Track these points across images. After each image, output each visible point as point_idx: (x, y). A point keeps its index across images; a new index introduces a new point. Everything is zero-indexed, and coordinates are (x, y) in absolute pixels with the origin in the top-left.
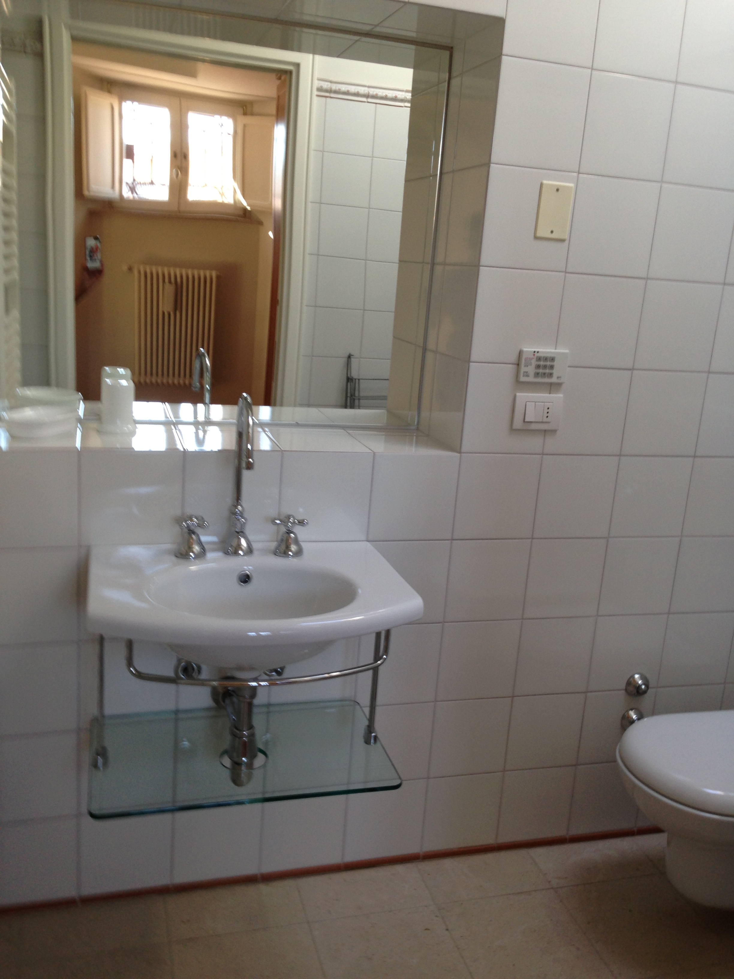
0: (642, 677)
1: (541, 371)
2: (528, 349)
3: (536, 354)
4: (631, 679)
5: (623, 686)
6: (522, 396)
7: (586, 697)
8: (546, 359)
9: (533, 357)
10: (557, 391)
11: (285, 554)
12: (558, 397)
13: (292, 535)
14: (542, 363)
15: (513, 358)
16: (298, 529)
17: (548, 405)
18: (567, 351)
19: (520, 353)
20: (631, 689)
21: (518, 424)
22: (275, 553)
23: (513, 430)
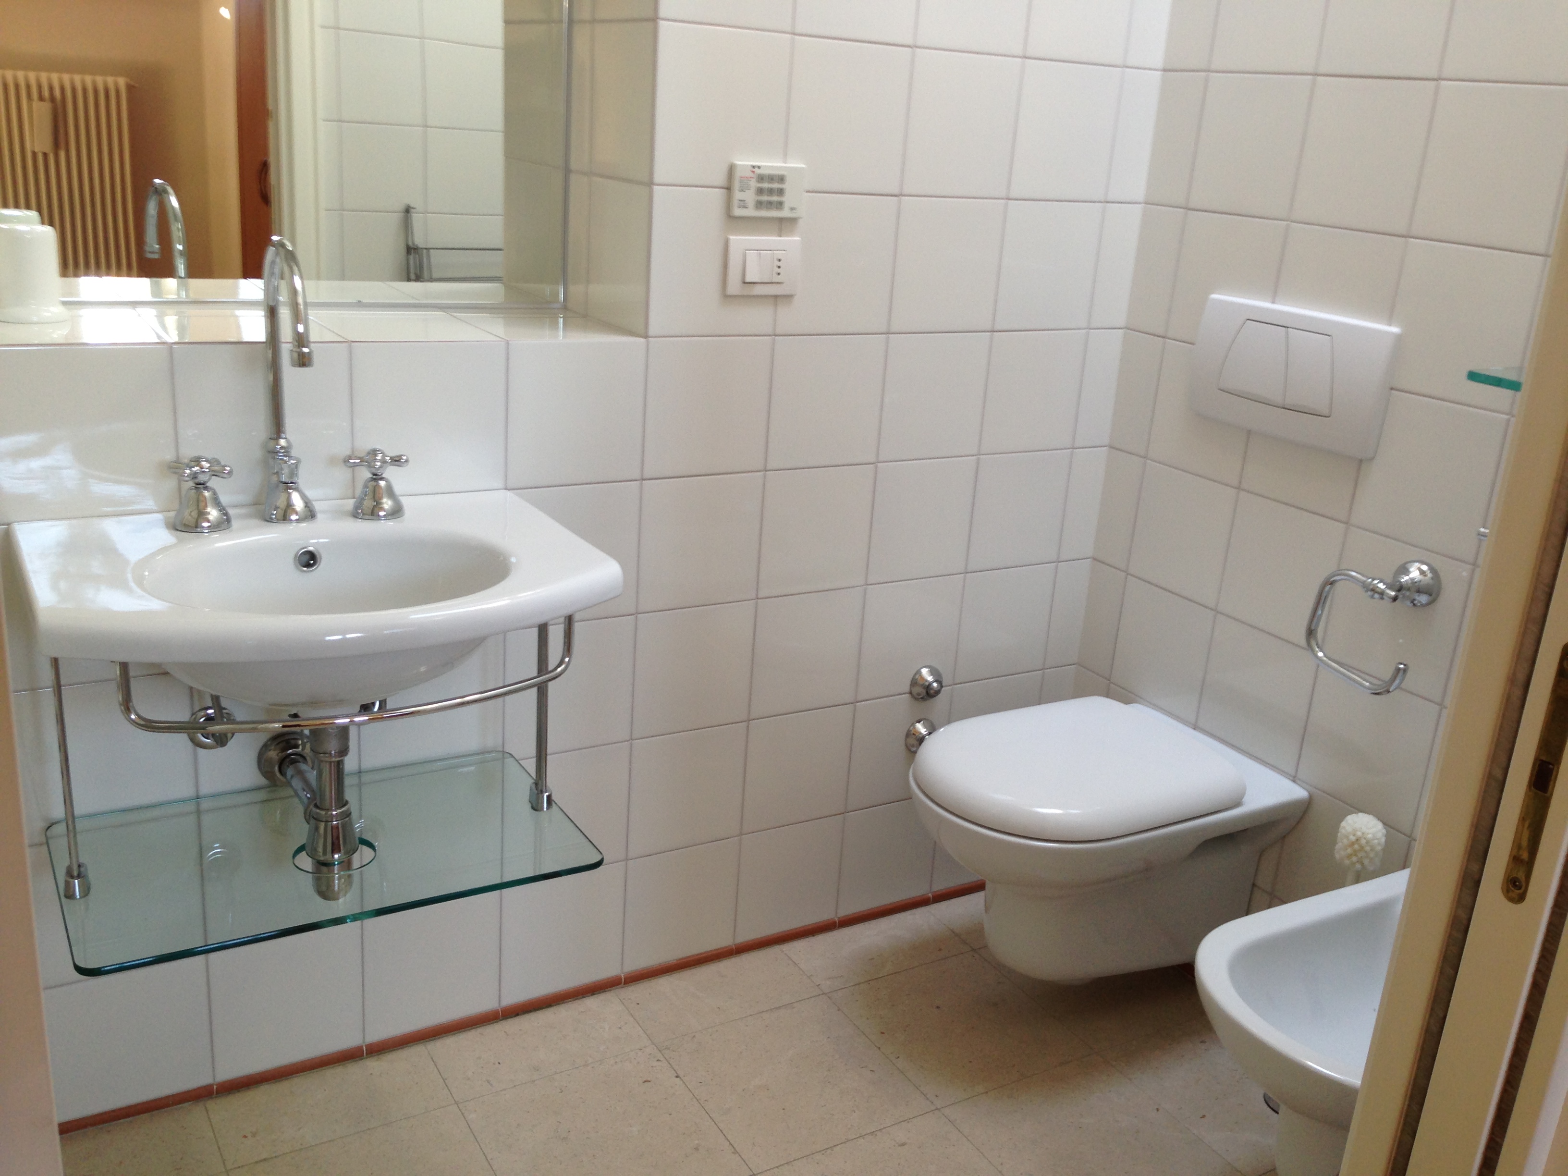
0: (933, 671)
1: (765, 198)
2: (744, 162)
3: (757, 171)
4: (917, 677)
5: (907, 688)
6: (739, 241)
7: (855, 710)
8: (771, 178)
9: (752, 175)
10: (791, 233)
11: (373, 514)
12: (792, 241)
13: (382, 483)
14: (766, 185)
15: (720, 178)
16: (391, 473)
17: (779, 254)
18: (804, 166)
19: (731, 169)
20: (917, 690)
21: (734, 287)
22: (355, 515)
23: (727, 297)
